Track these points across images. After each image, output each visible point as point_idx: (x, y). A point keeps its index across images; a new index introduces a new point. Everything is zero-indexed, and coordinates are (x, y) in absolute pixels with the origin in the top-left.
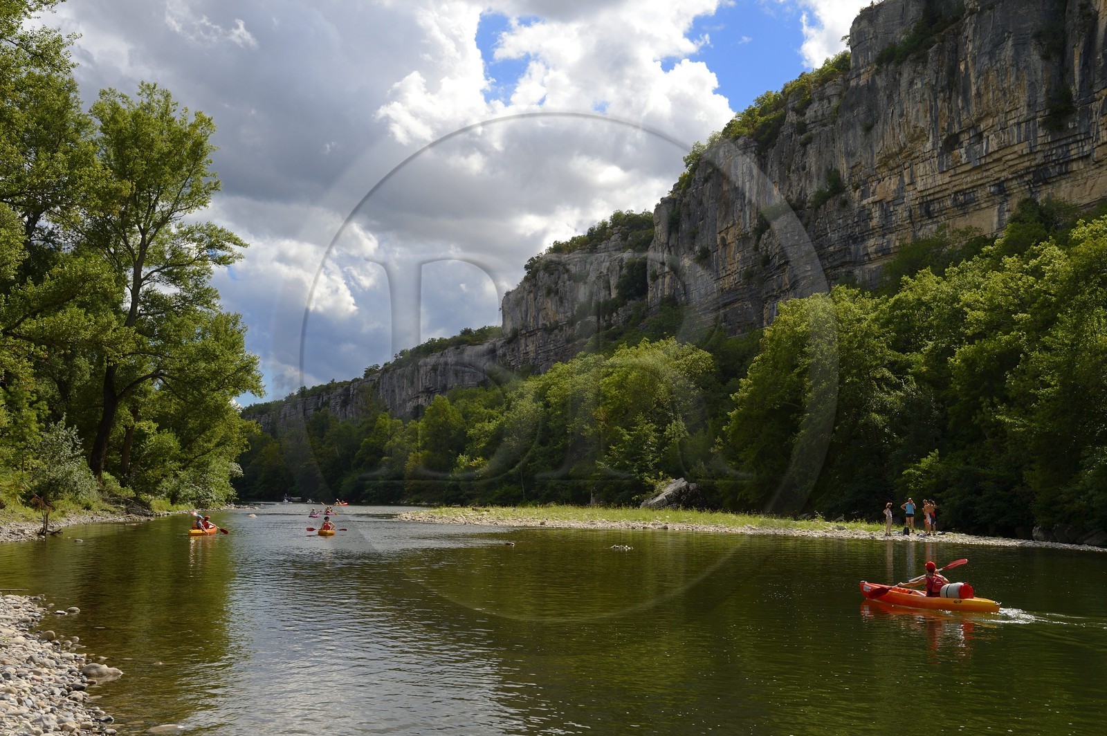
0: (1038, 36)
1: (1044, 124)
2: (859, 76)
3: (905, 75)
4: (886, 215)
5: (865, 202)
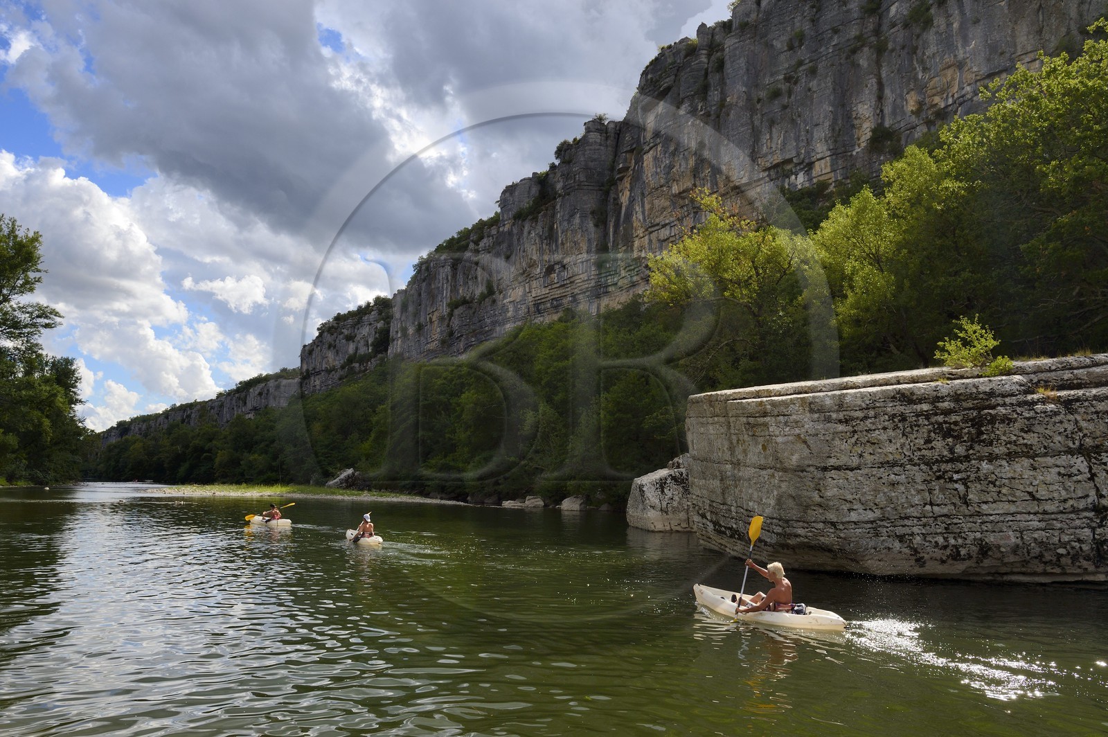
0: (593, 213)
1: (595, 264)
2: (504, 225)
3: (526, 228)
4: (516, 310)
5: (505, 301)
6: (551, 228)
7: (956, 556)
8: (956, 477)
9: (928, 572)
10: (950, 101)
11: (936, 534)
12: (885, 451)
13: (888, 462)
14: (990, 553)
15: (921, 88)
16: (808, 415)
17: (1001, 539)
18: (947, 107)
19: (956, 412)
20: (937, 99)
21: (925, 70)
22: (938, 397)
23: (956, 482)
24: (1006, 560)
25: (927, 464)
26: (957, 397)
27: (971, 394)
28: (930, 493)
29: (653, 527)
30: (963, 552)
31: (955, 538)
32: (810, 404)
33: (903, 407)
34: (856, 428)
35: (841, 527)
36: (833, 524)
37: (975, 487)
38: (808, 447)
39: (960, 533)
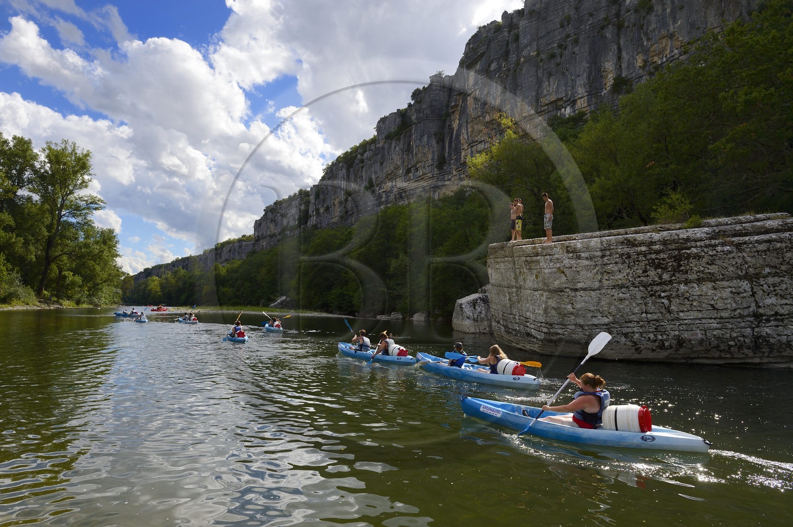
0: (435, 134)
1: (436, 167)
2: (379, 143)
3: (393, 145)
4: (387, 197)
5: (380, 191)
6: (409, 144)
7: (662, 347)
8: (663, 294)
9: (643, 357)
10: (665, 59)
11: (649, 332)
12: (616, 278)
13: (618, 285)
14: (684, 345)
15: (646, 51)
16: (566, 254)
17: (692, 335)
18: (662, 63)
19: (664, 252)
20: (656, 59)
21: (648, 39)
22: (652, 242)
23: (663, 298)
24: (695, 349)
25: (644, 286)
26: (664, 242)
27: (674, 239)
28: (645, 305)
29: (468, 330)
30: (667, 344)
31: (661, 335)
32: (567, 247)
33: (629, 249)
34: (597, 263)
35: (586, 328)
36: (581, 326)
37: (676, 301)
38: (565, 275)
39: (665, 331)
